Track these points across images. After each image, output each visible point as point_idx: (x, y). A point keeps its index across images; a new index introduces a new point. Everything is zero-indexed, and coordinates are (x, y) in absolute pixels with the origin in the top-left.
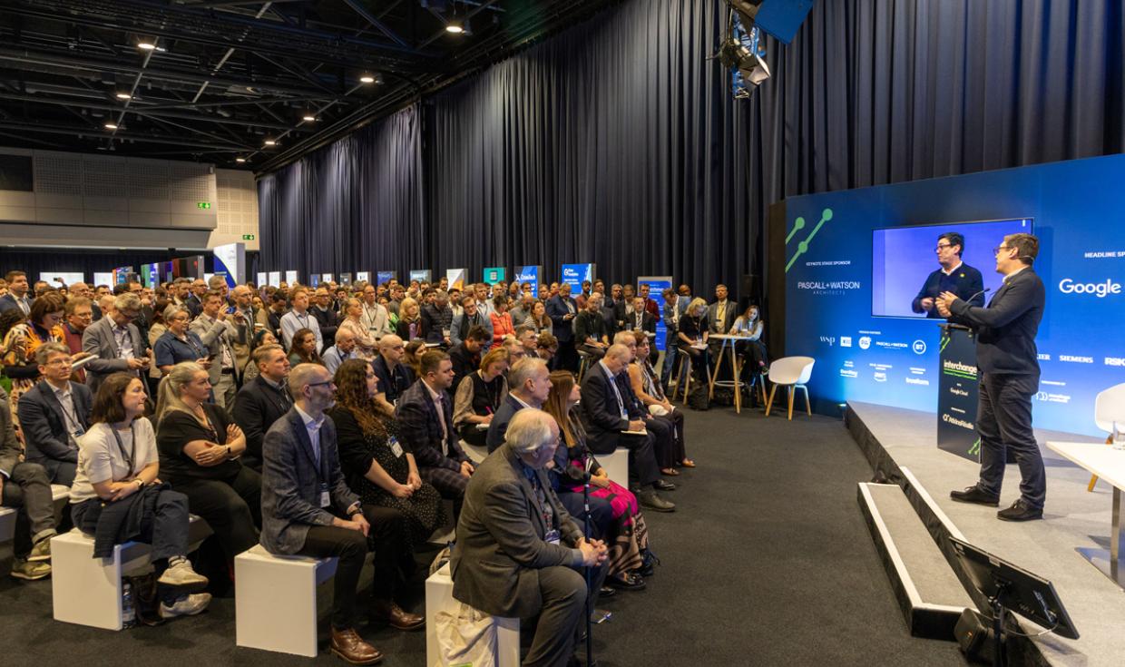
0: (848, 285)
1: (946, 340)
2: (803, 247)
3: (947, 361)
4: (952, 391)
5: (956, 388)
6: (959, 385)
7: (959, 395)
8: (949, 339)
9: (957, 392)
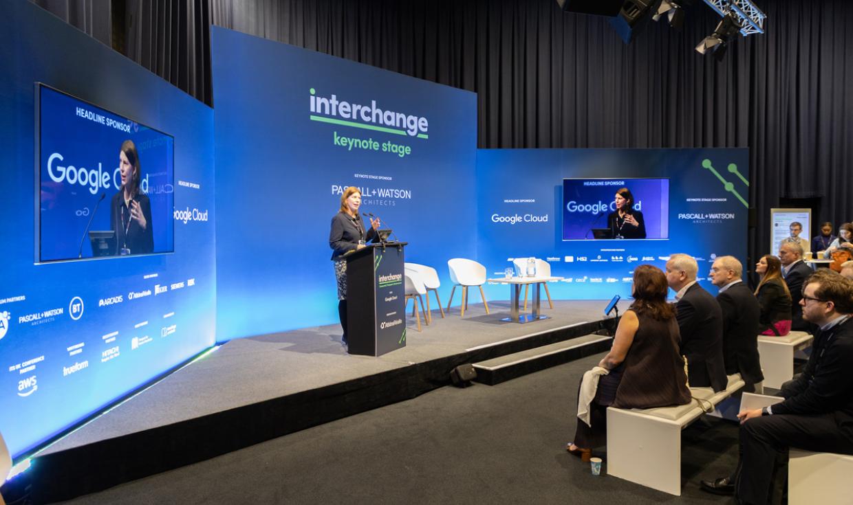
1: (379, 257)
3: (381, 276)
4: (387, 300)
5: (389, 296)
6: (391, 293)
7: (392, 301)
8: (381, 257)
9: (390, 299)
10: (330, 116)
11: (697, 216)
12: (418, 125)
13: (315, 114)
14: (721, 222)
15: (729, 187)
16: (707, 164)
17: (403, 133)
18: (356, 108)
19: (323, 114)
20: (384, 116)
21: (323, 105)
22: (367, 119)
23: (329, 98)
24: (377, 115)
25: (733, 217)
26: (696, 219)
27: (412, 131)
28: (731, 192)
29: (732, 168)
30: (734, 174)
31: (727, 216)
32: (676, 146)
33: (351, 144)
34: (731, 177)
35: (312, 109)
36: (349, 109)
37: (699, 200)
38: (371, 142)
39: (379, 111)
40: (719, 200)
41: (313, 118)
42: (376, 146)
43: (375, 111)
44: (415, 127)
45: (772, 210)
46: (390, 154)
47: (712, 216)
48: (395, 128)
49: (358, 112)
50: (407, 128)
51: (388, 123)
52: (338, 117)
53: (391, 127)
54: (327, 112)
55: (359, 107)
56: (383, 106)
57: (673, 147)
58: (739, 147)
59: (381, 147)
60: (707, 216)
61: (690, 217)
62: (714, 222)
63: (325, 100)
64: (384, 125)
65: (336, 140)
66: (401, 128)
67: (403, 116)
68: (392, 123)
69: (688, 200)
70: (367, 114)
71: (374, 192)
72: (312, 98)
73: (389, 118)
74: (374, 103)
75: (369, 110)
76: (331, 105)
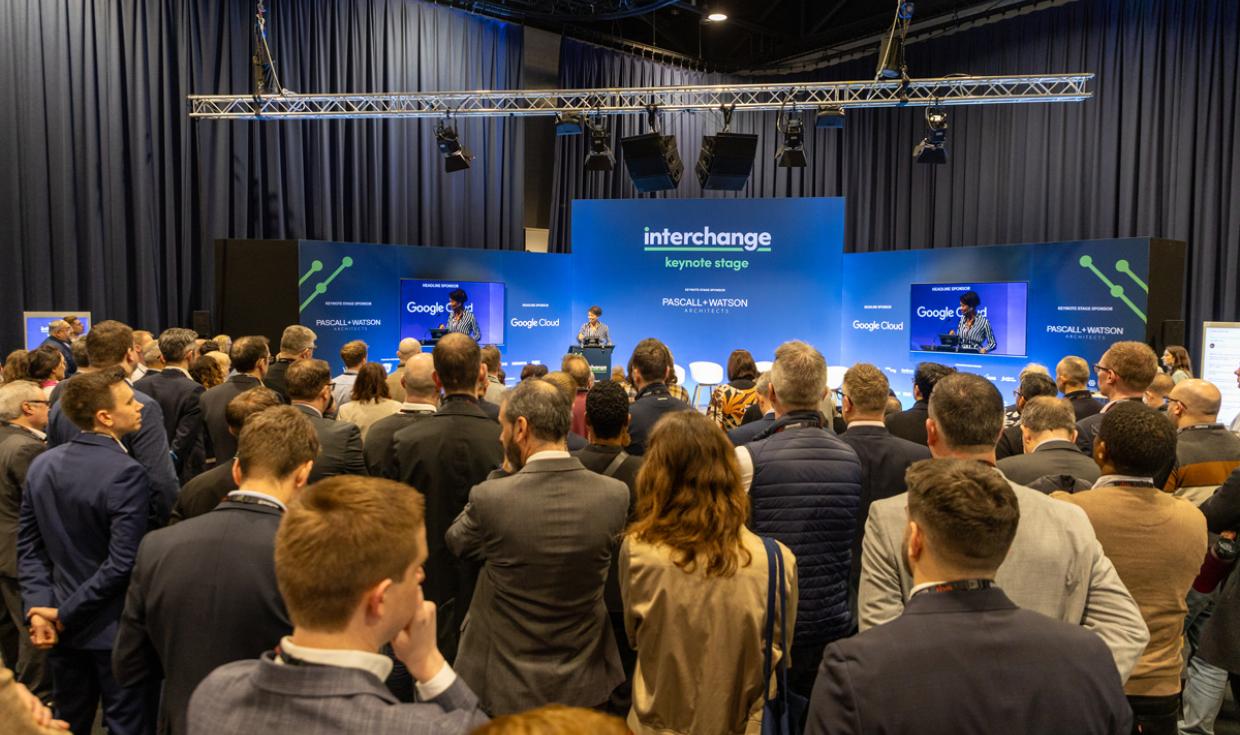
0: (370, 322)
2: (321, 288)
10: (663, 245)
11: (1070, 329)
12: (759, 241)
13: (649, 245)
14: (1104, 338)
15: (1117, 291)
16: (1086, 261)
17: (741, 250)
18: (687, 235)
19: (656, 245)
20: (717, 239)
21: (656, 238)
22: (700, 242)
23: (661, 232)
24: (710, 238)
25: (1122, 332)
26: (1070, 333)
27: (751, 246)
28: (1119, 299)
29: (1122, 266)
30: (1124, 274)
31: (1113, 331)
32: (1046, 240)
33: (682, 265)
34: (1120, 279)
35: (646, 242)
36: (680, 237)
37: (1074, 308)
38: (702, 261)
39: (713, 235)
40: (1102, 309)
41: (646, 249)
42: (708, 264)
43: (707, 235)
44: (755, 242)
45: (1206, 323)
46: (724, 270)
47: (1091, 330)
48: (731, 246)
49: (690, 238)
50: (745, 244)
51: (721, 243)
52: (670, 244)
53: (725, 246)
54: (660, 242)
55: (691, 234)
56: (715, 230)
57: (1042, 242)
58: (1120, 238)
59: (713, 264)
60: (1084, 330)
61: (1062, 330)
62: (1095, 337)
63: (658, 234)
64: (718, 245)
65: (668, 263)
66: (737, 245)
67: (740, 235)
68: (727, 242)
69: (1060, 308)
70: (698, 239)
71: (705, 302)
72: (647, 235)
73: (723, 239)
74: (707, 229)
75: (701, 235)
76: (663, 237)
